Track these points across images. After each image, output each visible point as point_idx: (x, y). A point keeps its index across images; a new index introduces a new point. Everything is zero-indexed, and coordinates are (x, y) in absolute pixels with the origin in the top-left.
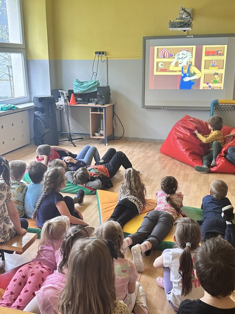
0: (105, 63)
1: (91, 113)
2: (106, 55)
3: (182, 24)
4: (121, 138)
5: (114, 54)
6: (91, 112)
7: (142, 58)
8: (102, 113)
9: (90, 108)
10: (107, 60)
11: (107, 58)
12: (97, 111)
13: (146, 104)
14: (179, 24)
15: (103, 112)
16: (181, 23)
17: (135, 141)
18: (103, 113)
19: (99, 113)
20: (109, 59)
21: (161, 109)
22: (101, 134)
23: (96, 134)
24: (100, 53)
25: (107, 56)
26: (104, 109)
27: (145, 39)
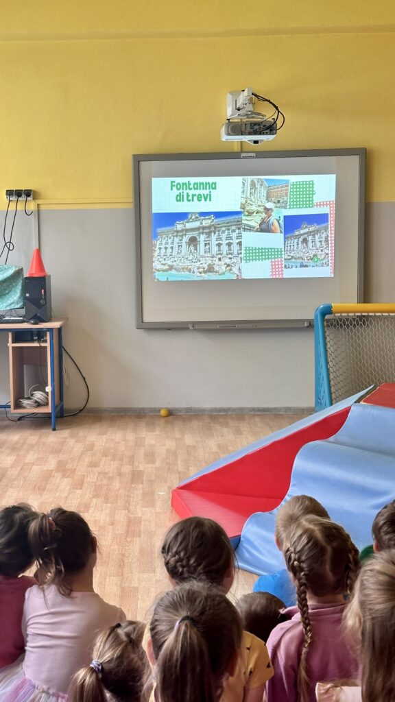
0: (33, 220)
1: (11, 345)
2: (34, 199)
3: (256, 127)
4: (81, 411)
5: (57, 196)
6: (13, 342)
7: (131, 206)
8: (43, 345)
9: (10, 335)
10: (38, 211)
11: (38, 204)
12: (32, 341)
13: (148, 318)
14: (249, 126)
15: (46, 341)
16: (255, 125)
17: (122, 417)
18: (48, 345)
19: (36, 344)
20: (42, 208)
21: (187, 329)
22: (36, 402)
23: (25, 402)
24: (19, 194)
25: (39, 202)
26: (48, 333)
27: (138, 160)
